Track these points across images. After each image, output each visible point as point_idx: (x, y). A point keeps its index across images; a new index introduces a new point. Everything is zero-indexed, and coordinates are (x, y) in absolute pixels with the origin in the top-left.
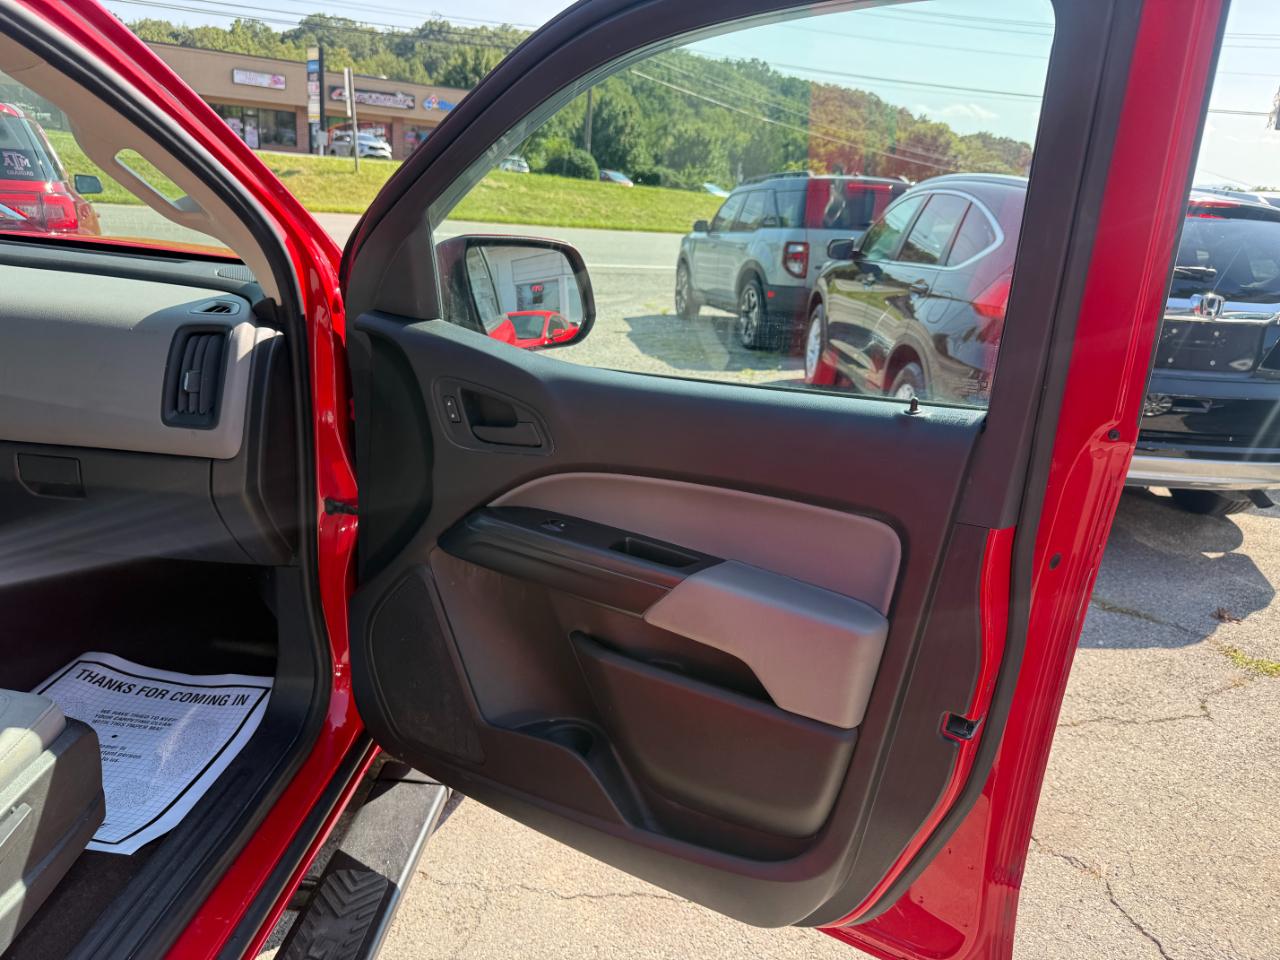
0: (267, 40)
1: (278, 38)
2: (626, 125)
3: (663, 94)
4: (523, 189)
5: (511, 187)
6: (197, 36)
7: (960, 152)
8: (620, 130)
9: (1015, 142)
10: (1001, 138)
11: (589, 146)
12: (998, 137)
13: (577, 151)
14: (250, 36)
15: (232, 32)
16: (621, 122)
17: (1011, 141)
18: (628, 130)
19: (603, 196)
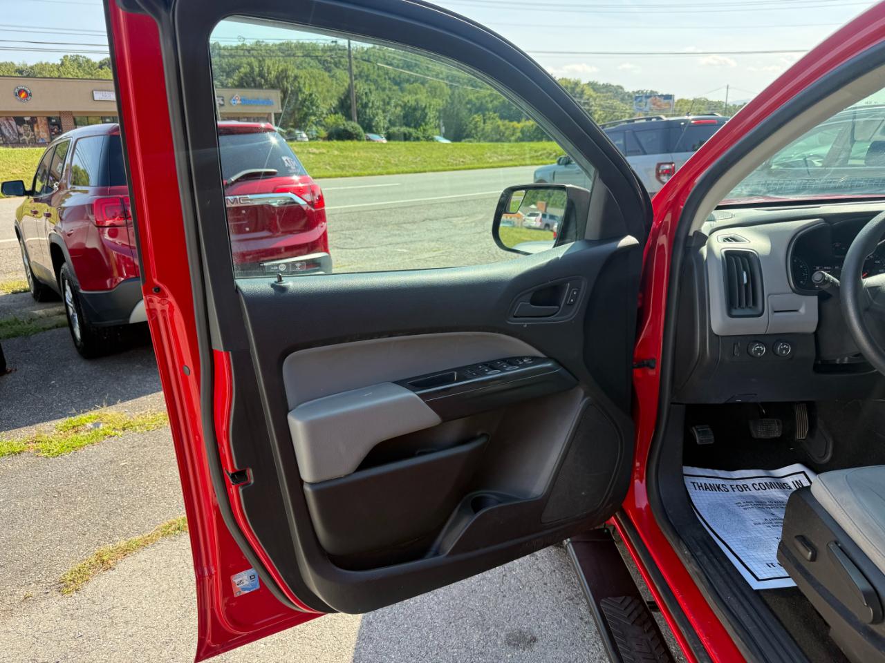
0: (89, 68)
1: (97, 66)
2: (369, 101)
3: (376, 78)
4: (336, 153)
5: (328, 152)
6: (37, 70)
7: (591, 96)
8: (365, 106)
9: (613, 86)
10: (604, 84)
11: (356, 118)
12: (601, 84)
13: (349, 122)
14: (76, 66)
15: (62, 64)
16: (365, 100)
17: (610, 85)
18: (370, 105)
19: (389, 151)
